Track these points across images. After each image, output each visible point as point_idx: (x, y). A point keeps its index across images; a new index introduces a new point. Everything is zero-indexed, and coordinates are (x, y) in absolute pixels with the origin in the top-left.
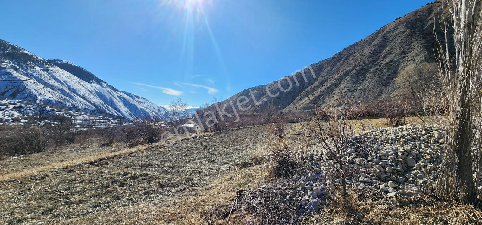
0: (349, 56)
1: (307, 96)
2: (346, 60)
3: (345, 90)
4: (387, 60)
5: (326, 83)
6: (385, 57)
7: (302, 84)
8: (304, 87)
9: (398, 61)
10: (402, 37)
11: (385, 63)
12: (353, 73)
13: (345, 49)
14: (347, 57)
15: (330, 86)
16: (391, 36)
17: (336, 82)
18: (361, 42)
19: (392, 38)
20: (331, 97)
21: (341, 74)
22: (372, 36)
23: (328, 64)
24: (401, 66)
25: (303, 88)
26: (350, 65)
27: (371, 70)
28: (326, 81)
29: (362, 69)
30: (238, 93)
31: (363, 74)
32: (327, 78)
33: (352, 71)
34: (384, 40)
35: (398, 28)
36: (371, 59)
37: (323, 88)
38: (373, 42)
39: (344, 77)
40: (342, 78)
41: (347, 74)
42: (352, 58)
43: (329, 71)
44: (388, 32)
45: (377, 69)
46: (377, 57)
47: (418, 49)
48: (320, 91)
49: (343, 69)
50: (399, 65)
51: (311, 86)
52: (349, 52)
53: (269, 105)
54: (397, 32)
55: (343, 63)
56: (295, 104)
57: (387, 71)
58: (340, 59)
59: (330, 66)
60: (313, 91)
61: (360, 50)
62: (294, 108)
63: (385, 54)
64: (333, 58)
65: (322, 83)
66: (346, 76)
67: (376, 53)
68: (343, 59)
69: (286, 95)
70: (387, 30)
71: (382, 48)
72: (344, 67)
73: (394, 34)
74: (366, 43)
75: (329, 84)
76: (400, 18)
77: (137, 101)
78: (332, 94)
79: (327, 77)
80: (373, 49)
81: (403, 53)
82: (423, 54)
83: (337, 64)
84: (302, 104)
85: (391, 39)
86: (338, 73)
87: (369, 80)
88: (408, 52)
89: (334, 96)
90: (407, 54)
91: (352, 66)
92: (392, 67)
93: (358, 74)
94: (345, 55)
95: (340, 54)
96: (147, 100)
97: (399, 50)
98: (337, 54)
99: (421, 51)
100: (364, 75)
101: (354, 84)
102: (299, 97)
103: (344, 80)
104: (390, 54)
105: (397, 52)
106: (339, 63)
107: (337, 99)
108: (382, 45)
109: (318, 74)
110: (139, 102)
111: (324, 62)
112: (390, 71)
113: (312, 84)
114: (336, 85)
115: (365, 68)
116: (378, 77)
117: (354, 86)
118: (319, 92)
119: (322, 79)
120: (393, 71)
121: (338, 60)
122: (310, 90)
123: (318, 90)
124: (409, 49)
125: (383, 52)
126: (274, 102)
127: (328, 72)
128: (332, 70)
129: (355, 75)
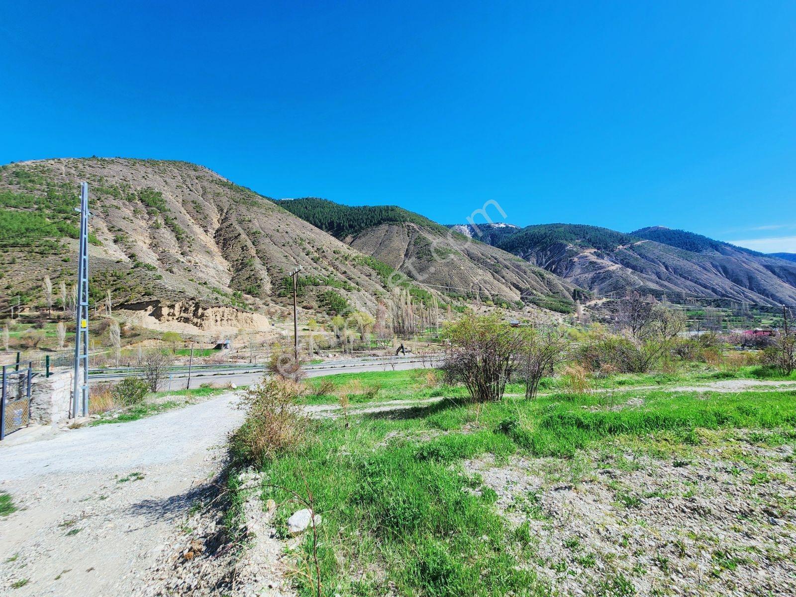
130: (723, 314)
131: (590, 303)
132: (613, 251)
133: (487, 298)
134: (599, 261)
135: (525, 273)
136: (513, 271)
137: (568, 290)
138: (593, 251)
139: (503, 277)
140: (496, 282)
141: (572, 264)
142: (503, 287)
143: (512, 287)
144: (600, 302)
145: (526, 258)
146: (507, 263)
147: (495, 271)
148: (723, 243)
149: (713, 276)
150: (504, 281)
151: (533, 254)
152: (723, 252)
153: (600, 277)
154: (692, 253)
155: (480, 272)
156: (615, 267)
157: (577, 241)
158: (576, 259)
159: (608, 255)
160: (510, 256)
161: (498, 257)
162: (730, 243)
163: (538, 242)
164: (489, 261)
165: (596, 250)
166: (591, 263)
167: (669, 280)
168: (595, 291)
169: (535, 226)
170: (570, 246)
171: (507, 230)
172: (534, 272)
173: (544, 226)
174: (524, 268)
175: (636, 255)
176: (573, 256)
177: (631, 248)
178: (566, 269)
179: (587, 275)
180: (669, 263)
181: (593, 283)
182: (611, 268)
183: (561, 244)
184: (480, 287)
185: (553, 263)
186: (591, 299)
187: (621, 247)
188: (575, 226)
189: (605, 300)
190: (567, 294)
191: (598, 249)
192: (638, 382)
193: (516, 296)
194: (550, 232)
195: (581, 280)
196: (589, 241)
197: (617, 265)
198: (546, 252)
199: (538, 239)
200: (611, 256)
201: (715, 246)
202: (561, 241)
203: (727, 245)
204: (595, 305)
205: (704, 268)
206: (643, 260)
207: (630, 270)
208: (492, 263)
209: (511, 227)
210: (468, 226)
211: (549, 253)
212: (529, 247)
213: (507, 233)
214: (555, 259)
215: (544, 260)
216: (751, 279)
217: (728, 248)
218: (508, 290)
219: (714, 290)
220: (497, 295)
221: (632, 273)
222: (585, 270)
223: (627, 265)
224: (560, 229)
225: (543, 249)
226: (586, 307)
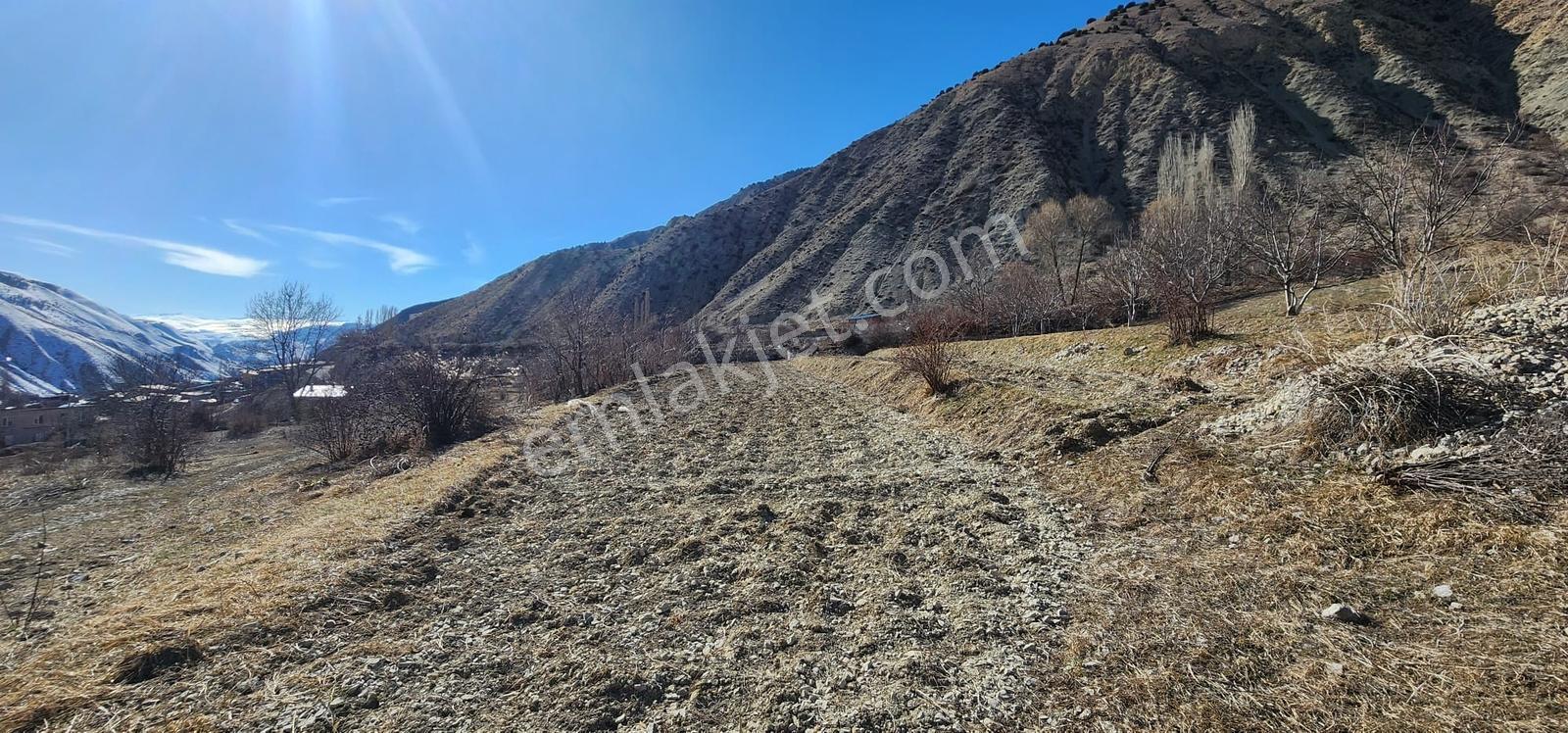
0: (867, 165)
1: (754, 281)
2: (858, 176)
3: (860, 266)
4: (962, 185)
5: (808, 242)
6: (956, 176)
7: (736, 243)
8: (745, 253)
9: (986, 189)
10: (992, 126)
11: (956, 191)
12: (879, 215)
13: (853, 145)
14: (860, 168)
15: (821, 251)
16: (968, 119)
17: (836, 240)
18: (896, 127)
19: (970, 123)
20: (824, 285)
21: (847, 217)
22: (923, 112)
23: (810, 186)
24: (996, 204)
25: (740, 258)
26: (870, 192)
27: (923, 210)
28: (807, 236)
29: (903, 206)
30: (520, 270)
31: (904, 220)
32: (811, 228)
33: (877, 210)
34: (952, 127)
35: (982, 100)
36: (924, 180)
37: (802, 257)
38: (925, 130)
39: (856, 227)
40: (851, 230)
41: (863, 217)
42: (875, 171)
43: (814, 208)
44: (960, 108)
45: (939, 208)
46: (936, 175)
47: (1029, 161)
48: (794, 268)
49: (852, 203)
50: (989, 200)
51: (765, 251)
52: (866, 154)
53: (636, 310)
54: (982, 108)
55: (850, 185)
56: (719, 307)
57: (963, 215)
58: (841, 174)
59: (816, 193)
60: (773, 268)
61: (894, 151)
62: (719, 318)
63: (957, 167)
64: (824, 168)
65: (797, 243)
66: (862, 224)
67: (934, 162)
68: (849, 173)
69: (690, 278)
70: (956, 101)
71: (949, 151)
72: (855, 197)
73: (974, 114)
74: (907, 130)
75: (815, 245)
76: (986, 71)
77: (10, 300)
78: (828, 275)
79: (809, 224)
80: (927, 150)
81: (996, 167)
82: (1041, 175)
83: (834, 187)
84: (742, 306)
85: (967, 127)
86: (839, 214)
87: (920, 239)
88: (1008, 166)
89: (832, 281)
90: (1006, 171)
91: (877, 195)
92: (974, 205)
93: (893, 220)
94: (854, 160)
95: (842, 156)
96: (68, 295)
97: (987, 161)
98: (833, 156)
99: (1036, 167)
100: (907, 225)
101: (883, 248)
102: (730, 285)
103: (856, 234)
104: (967, 167)
105: (983, 165)
106: (840, 186)
107: (842, 292)
108: (948, 142)
109: (783, 214)
110: (24, 303)
111: (797, 178)
112: (970, 214)
113: (767, 245)
114: (835, 250)
115: (909, 202)
116: (943, 231)
117: (884, 253)
118: (790, 270)
119: (796, 230)
120: (976, 215)
121: (838, 176)
122: (763, 263)
123: (788, 265)
124: (1008, 159)
125: (950, 162)
126: (651, 302)
127: (810, 210)
128: (821, 202)
129: (884, 221)
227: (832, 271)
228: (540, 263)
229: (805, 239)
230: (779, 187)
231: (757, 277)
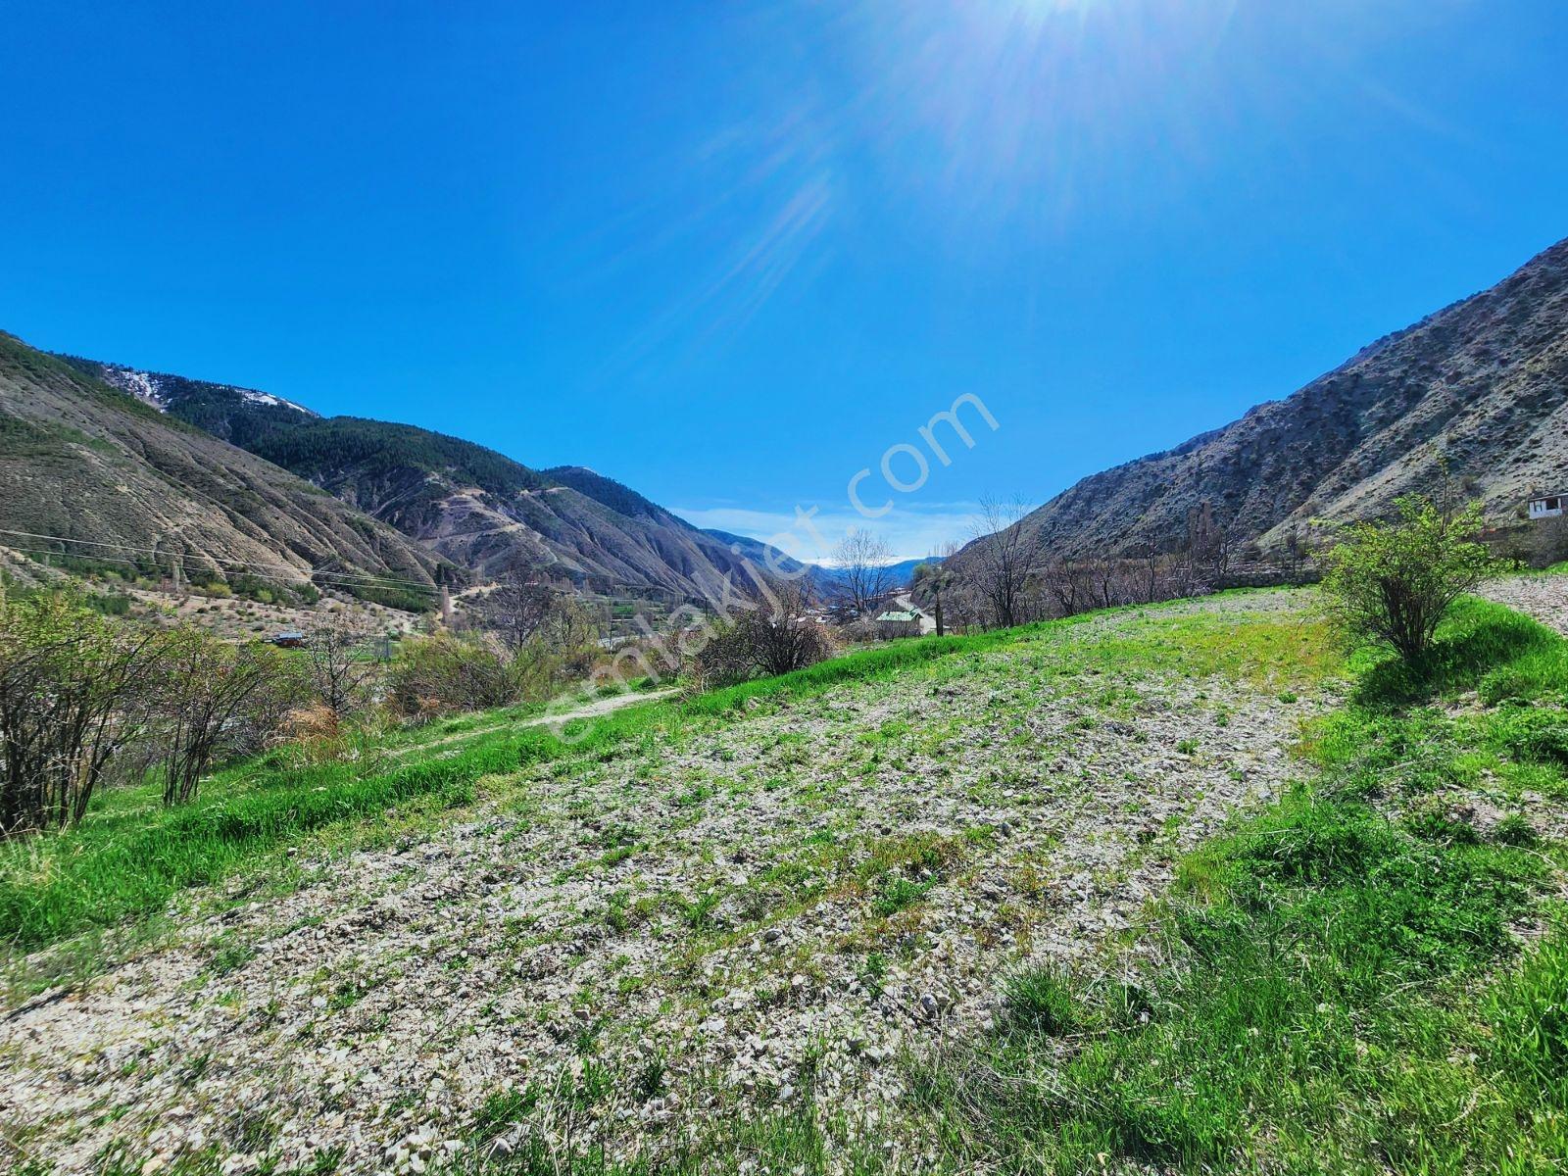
1: (1372, 472)
5: (1480, 400)
8: (1358, 434)
15: (1508, 410)
20: (1517, 460)
23: (1485, 316)
25: (1348, 442)
28: (1478, 393)
30: (1061, 496)
32: (1487, 378)
43: (1494, 347)
48: (1452, 442)
51: (1393, 427)
56: (1315, 511)
59: (1496, 324)
60: (1410, 448)
62: (1315, 525)
64: (1515, 282)
65: (1457, 407)
75: (1499, 400)
78: (1526, 443)
79: (1482, 372)
83: (1539, 305)
84: (1351, 508)
89: (1536, 451)
102: (1333, 480)
107: (1559, 466)
109: (1430, 368)
111: (1457, 311)
113: (1398, 417)
118: (1444, 446)
119: (1456, 387)
121: (1549, 286)
122: (1392, 442)
123: (1441, 440)
130: (655, 609)
131: (468, 592)
132: (512, 498)
133: (211, 576)
134: (488, 513)
135: (327, 521)
136: (294, 515)
137: (426, 565)
138: (478, 492)
139: (264, 527)
140: (241, 537)
141: (436, 514)
142: (265, 551)
143: (289, 552)
144: (486, 590)
145: (332, 489)
146: (279, 493)
147: (242, 506)
148: (659, 507)
149: (646, 554)
150: (266, 535)
151: (348, 482)
152: (658, 520)
153: (490, 544)
154: (625, 518)
155: (191, 506)
156: (514, 528)
157: (448, 468)
158: (445, 505)
159: (505, 504)
160: (288, 477)
161: (250, 474)
162: (667, 509)
163: (364, 457)
164: (221, 481)
165: (484, 492)
166: (475, 515)
167: (594, 557)
168: (479, 569)
169: (356, 420)
170: (434, 477)
171: (281, 412)
172: (349, 522)
173: (380, 423)
174: (324, 510)
175: (548, 510)
176: (439, 497)
177: (543, 496)
178: (424, 523)
179: (464, 538)
180: (594, 530)
181: (475, 553)
182: (509, 529)
183: (416, 471)
184: (188, 546)
185: (397, 506)
186: (470, 584)
187: (526, 492)
188: (446, 439)
189: (494, 586)
190: (424, 572)
191: (487, 491)
192: (483, 722)
193: (301, 574)
194: (391, 440)
195: (453, 548)
196: (473, 472)
197: (518, 525)
198: (382, 482)
199: (362, 448)
200: (510, 508)
201: (651, 510)
202: (416, 464)
203: (663, 510)
204: (478, 596)
205: (637, 542)
206: (560, 521)
207: (539, 536)
208: (231, 487)
209: (294, 410)
210: (152, 377)
211: (387, 484)
212: (341, 464)
213: (282, 420)
214: (400, 498)
215: (376, 499)
216: (685, 560)
217: (665, 516)
218: (276, 558)
219: (647, 575)
220: (243, 570)
221: (541, 540)
222: (462, 528)
223: (535, 525)
224: (413, 439)
225: (375, 475)
226: (459, 599)
227: (1535, 436)
228: (1079, 488)
229: (1472, 399)
230: (1420, 332)
231: (1377, 464)
